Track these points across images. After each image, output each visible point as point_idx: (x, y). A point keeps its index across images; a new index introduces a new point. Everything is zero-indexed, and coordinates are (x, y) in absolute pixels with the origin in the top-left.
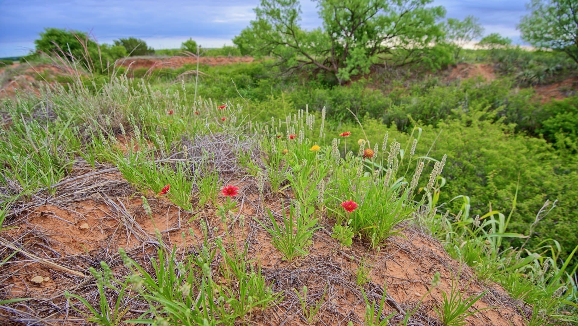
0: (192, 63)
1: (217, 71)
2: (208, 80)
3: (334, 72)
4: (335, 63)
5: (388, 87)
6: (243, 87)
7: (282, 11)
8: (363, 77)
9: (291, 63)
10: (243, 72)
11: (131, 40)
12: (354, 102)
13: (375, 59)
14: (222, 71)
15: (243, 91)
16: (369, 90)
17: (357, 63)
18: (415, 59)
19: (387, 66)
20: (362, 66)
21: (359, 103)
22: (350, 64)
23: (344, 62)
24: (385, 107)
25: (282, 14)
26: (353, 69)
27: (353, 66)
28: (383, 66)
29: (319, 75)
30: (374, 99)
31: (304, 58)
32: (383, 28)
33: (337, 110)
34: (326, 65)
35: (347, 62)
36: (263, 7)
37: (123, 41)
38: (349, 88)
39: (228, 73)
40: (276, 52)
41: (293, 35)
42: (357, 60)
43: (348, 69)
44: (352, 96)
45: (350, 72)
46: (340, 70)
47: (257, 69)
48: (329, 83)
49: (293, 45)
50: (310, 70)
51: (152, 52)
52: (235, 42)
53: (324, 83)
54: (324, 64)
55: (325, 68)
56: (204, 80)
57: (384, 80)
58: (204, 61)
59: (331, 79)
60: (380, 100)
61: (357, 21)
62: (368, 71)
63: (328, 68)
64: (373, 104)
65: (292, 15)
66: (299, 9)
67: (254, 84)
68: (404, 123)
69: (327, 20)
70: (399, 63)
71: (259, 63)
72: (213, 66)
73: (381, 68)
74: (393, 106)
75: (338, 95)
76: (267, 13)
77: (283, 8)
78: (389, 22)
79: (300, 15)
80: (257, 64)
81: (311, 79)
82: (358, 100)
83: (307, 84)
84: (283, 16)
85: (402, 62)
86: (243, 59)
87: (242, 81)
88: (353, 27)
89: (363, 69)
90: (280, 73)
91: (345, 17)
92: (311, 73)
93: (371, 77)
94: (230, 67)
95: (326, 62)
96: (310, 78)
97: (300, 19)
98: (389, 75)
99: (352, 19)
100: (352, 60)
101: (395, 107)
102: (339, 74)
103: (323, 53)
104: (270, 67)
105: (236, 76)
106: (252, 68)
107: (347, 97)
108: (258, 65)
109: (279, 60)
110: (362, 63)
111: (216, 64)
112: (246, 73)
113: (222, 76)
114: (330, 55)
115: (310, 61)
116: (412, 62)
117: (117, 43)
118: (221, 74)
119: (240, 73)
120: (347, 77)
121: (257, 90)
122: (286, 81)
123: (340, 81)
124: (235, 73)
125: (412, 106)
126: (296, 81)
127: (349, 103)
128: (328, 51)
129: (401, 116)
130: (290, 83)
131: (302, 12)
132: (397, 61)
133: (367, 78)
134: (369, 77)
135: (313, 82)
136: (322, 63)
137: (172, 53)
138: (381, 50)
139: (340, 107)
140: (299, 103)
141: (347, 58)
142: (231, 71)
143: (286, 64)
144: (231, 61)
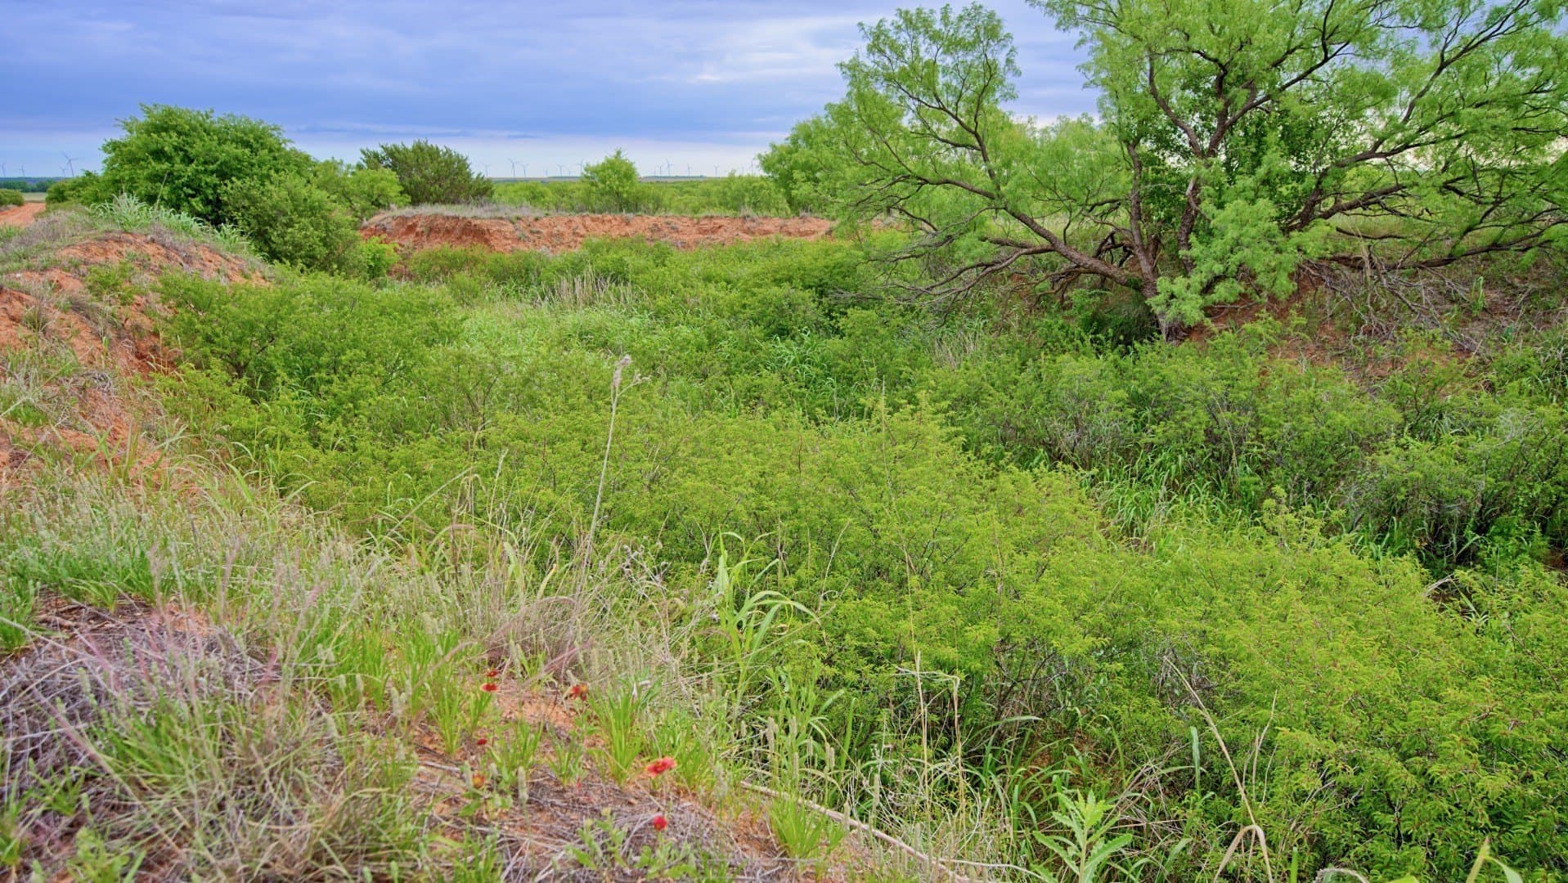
0: (615, 234)
1: (698, 268)
2: (661, 301)
3: (1139, 288)
4: (1145, 251)
5: (1383, 351)
6: (783, 332)
7: (945, 71)
8: (1264, 313)
9: (970, 248)
10: (790, 280)
11: (419, 149)
12: (1225, 416)
13: (1316, 238)
14: (714, 269)
15: (781, 346)
16: (1291, 367)
17: (1235, 259)
18: (1511, 234)
19: (1373, 266)
20: (1258, 267)
21: (1246, 419)
22: (1206, 257)
23: (1182, 252)
24: (1370, 443)
25: (941, 80)
26: (1218, 279)
27: (1218, 268)
28: (1355, 264)
29: (1075, 295)
30: (1314, 405)
31: (1019, 230)
32: (1355, 112)
33: (1146, 439)
34: (1106, 256)
35: (1197, 250)
36: (877, 57)
37: (391, 154)
38: (1201, 355)
39: (733, 277)
40: (916, 212)
41: (983, 150)
42: (1237, 244)
43: (1197, 278)
44: (1218, 388)
45: (1207, 289)
46: (1163, 283)
47: (837, 265)
48: (1119, 328)
49: (980, 187)
50: (1041, 275)
51: (483, 191)
52: (767, 165)
53: (1095, 324)
54: (1098, 254)
55: (1103, 268)
56: (647, 300)
57: (1359, 323)
58: (655, 229)
59: (1124, 307)
60: (1338, 407)
61: (1241, 95)
62: (1285, 285)
63: (1113, 270)
64: (1310, 427)
65: (981, 83)
66: (1009, 61)
67: (826, 321)
68: (1463, 520)
69: (1117, 89)
70: (1429, 253)
71: (847, 244)
72: (685, 245)
73: (1346, 272)
74: (1406, 438)
75: (1152, 382)
76: (889, 79)
77: (949, 60)
78: (1384, 93)
79: (1010, 79)
80: (840, 249)
81: (1047, 309)
82: (1244, 408)
83: (1026, 327)
84: (948, 86)
85: (1445, 248)
86: (793, 223)
87: (781, 311)
88: (1222, 115)
89: (1262, 279)
90: (925, 283)
91: (1192, 82)
92: (1045, 285)
93: (1301, 311)
94: (743, 256)
95: (1109, 244)
96: (1039, 303)
97: (1010, 96)
98: (1384, 303)
99: (1220, 89)
100: (1218, 245)
101: (1417, 447)
102: (1160, 298)
103: (1098, 210)
104: (886, 260)
105: (762, 292)
106: (821, 263)
107: (1192, 393)
108: (844, 249)
109: (924, 236)
110: (1260, 259)
111: (697, 243)
112: (797, 282)
113: (712, 289)
114: (1122, 217)
115: (1045, 243)
116: (1495, 246)
117: (374, 160)
118: (708, 279)
119: (778, 282)
120: (1191, 310)
121: (835, 344)
122: (946, 314)
123: (1164, 323)
124: (759, 281)
125: (1498, 443)
126: (986, 313)
127: (1203, 416)
128: (1115, 204)
129: (1443, 488)
130: (960, 318)
131: (1018, 73)
132: (1423, 244)
133: (1282, 315)
134: (1293, 312)
135: (1050, 321)
136: (1093, 246)
137: (550, 196)
138: (1344, 202)
139: (1158, 432)
140: (993, 408)
141: (1193, 238)
142: (745, 270)
143: (951, 252)
144: (748, 231)
